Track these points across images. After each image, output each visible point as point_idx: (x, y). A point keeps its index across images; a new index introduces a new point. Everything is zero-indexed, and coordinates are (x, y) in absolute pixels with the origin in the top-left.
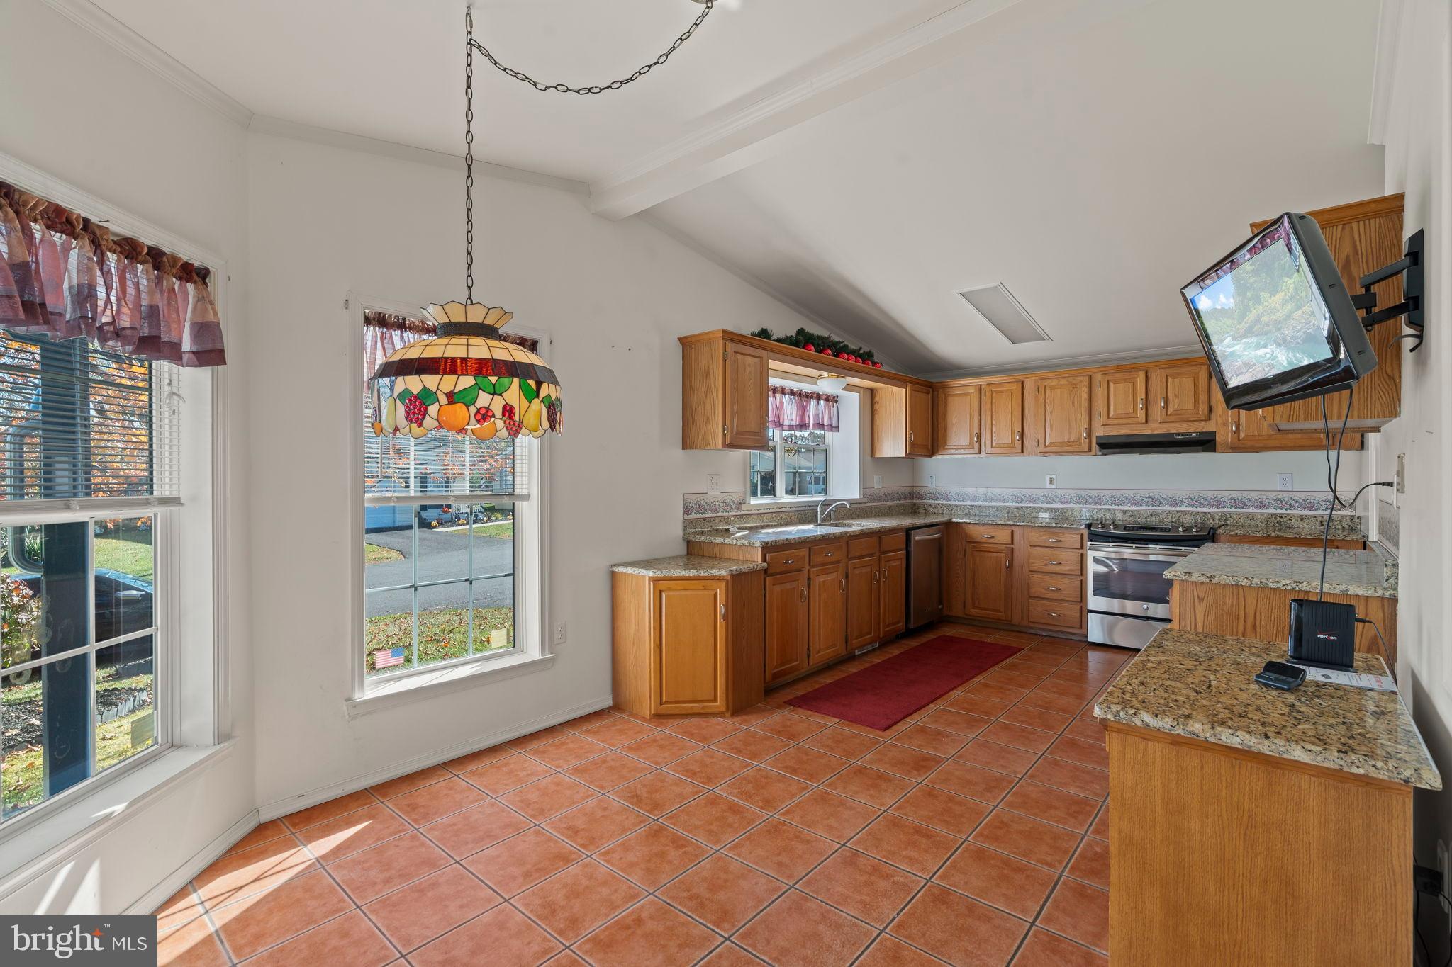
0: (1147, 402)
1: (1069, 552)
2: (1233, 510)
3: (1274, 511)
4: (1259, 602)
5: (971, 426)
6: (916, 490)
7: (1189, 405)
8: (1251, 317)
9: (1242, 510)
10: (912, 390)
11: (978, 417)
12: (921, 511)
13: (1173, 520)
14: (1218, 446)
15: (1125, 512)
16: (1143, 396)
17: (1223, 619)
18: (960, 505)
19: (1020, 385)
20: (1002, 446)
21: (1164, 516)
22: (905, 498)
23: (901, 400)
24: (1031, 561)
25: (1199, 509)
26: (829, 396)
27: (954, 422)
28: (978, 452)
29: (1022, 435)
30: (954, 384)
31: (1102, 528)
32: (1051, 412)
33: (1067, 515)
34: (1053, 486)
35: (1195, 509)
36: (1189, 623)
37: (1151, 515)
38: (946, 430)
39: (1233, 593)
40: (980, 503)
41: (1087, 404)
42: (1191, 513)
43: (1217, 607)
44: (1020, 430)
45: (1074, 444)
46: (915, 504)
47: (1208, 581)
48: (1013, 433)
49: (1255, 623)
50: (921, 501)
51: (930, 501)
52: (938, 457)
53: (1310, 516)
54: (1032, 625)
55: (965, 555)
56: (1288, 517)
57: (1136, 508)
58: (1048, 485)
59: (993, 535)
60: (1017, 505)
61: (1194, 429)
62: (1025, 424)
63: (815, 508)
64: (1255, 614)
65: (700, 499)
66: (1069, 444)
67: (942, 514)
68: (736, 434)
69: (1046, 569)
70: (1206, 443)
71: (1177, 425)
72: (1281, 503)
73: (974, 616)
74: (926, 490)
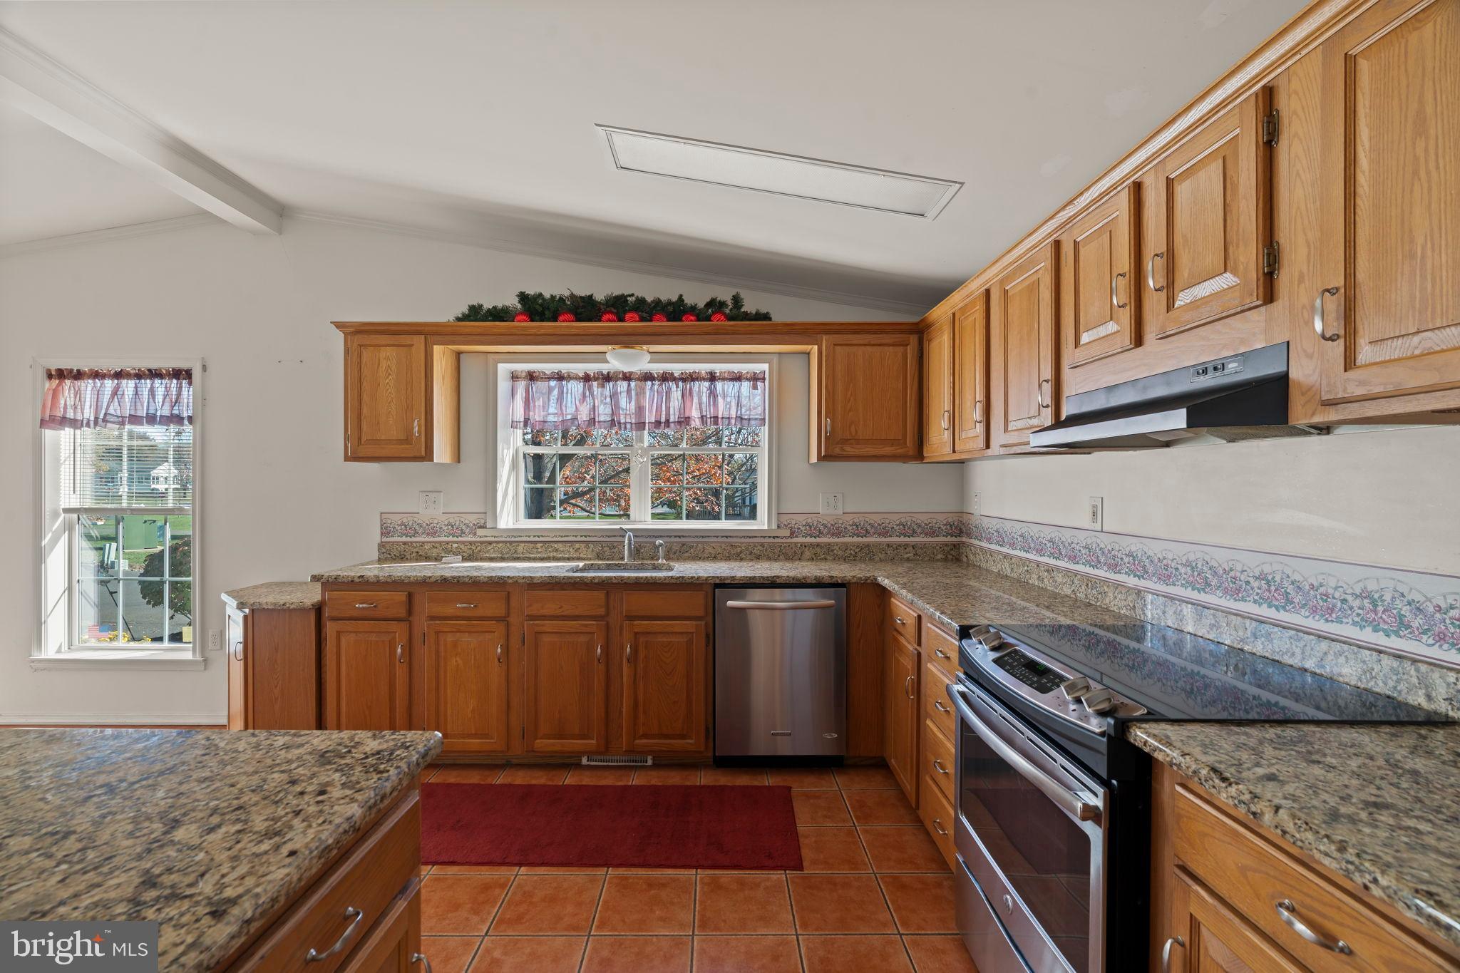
63: (620, 539)
65: (408, 519)
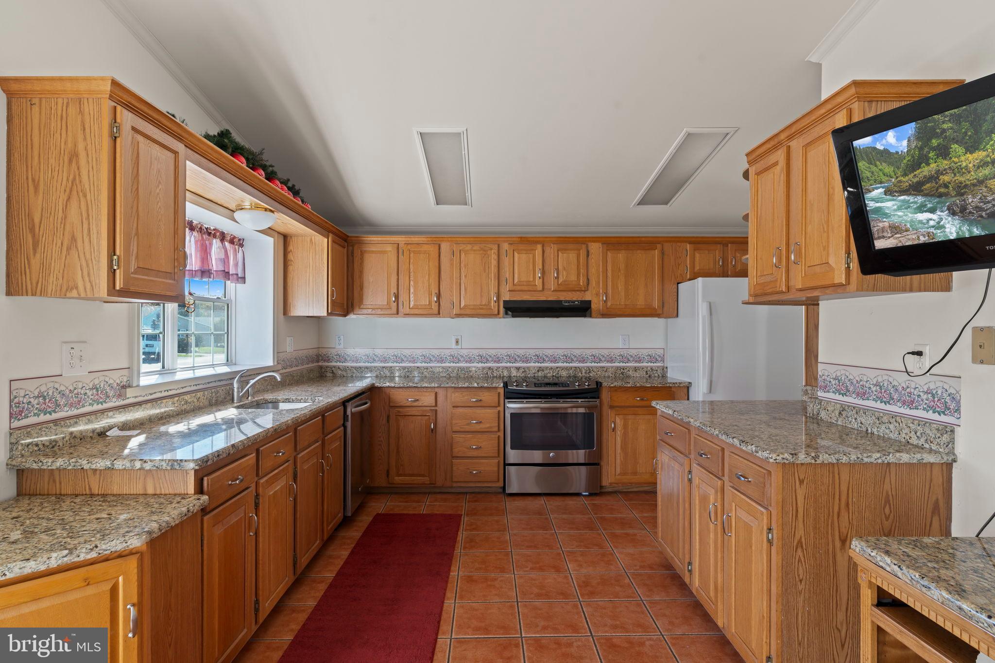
0: (543, 272)
1: (489, 411)
2: (593, 364)
3: (618, 365)
4: (851, 479)
5: (389, 285)
6: (324, 351)
7: (573, 278)
8: (925, 171)
9: (599, 365)
10: (333, 241)
11: (396, 277)
12: (329, 375)
13: (554, 374)
14: (593, 314)
15: (518, 369)
16: (541, 267)
17: (822, 500)
18: (371, 367)
19: (437, 248)
20: (420, 307)
21: (547, 372)
22: (312, 362)
23: (322, 250)
24: (454, 422)
25: (571, 365)
26: (235, 237)
27: (371, 279)
28: (395, 313)
29: (439, 296)
30: (371, 241)
31: (516, 386)
32: (465, 276)
33: (471, 374)
34: (459, 347)
35: (568, 365)
36: (791, 509)
37: (538, 371)
38: (362, 288)
39: (829, 471)
40: (390, 364)
41: (496, 270)
42: (567, 368)
43: (815, 488)
44: (437, 292)
45: (485, 307)
46: (321, 367)
47: (813, 461)
48: (430, 294)
49: (848, 501)
50: (327, 364)
51: (338, 364)
52: (352, 316)
53: (640, 367)
54: (455, 485)
55: (388, 421)
56: (628, 369)
57: (525, 365)
58: (454, 346)
59: (417, 398)
60: (426, 365)
61: (575, 297)
62: (441, 286)
64: (848, 491)
66: (481, 307)
67: (352, 376)
68: (135, 272)
69: (467, 428)
70: (582, 310)
71: (564, 293)
72: (624, 359)
73: (399, 484)
74: (333, 351)
